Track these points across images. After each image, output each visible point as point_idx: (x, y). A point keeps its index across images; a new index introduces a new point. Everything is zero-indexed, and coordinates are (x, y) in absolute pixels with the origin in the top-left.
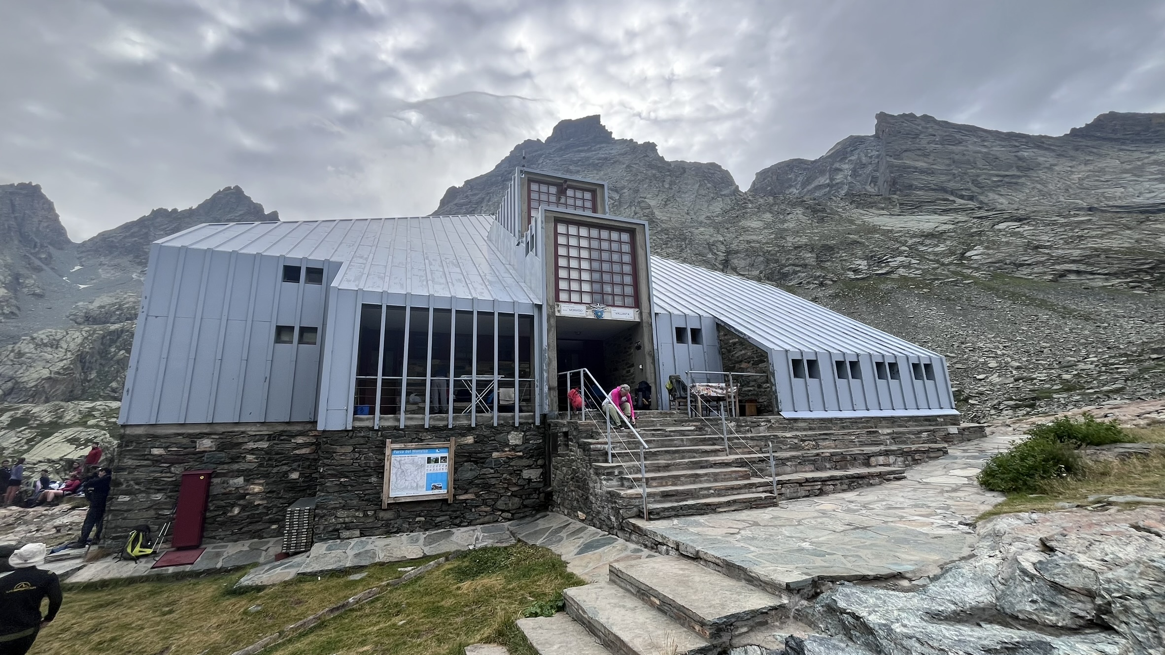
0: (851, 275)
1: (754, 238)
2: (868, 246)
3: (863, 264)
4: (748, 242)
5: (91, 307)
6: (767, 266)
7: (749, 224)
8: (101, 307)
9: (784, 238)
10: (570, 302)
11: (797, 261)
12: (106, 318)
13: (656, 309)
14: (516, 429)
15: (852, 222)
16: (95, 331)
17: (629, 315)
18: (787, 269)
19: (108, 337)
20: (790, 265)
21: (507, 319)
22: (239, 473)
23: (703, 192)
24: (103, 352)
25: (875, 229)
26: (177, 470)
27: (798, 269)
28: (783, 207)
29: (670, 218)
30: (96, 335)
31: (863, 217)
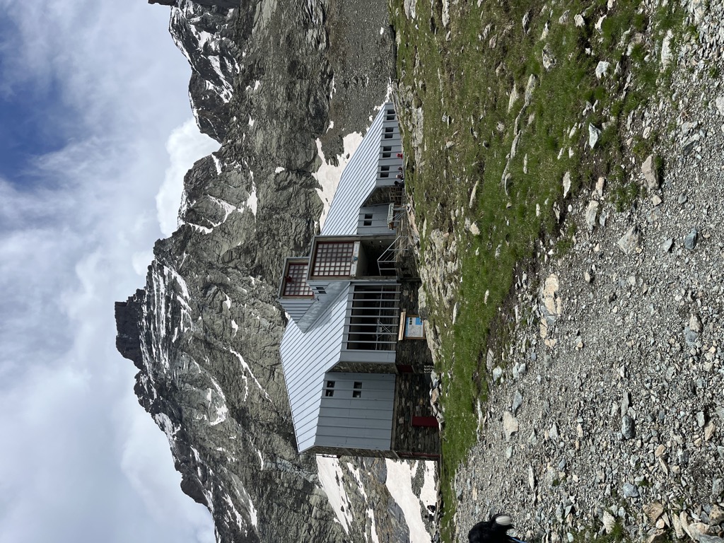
0: (322, 46)
1: (274, 140)
2: (293, 26)
3: (311, 34)
4: (279, 147)
6: (307, 130)
7: (259, 146)
9: (278, 110)
10: (350, 271)
11: (303, 99)
13: (355, 233)
14: (402, 293)
15: (266, 40)
17: (357, 246)
18: (311, 110)
20: (307, 106)
21: (355, 296)
22: (414, 408)
23: (218, 191)
25: (276, 18)
26: (410, 429)
27: (312, 99)
28: (243, 108)
29: (244, 229)
31: (262, 28)
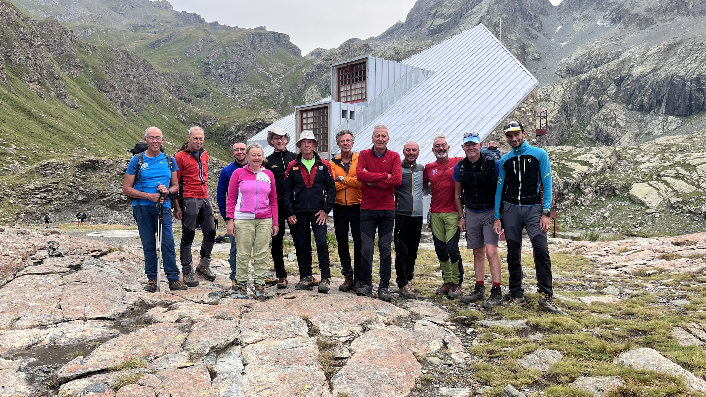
5: (570, 61)
8: (577, 59)
12: (581, 69)
16: (571, 82)
19: (581, 87)
24: (579, 100)
30: (572, 86)
